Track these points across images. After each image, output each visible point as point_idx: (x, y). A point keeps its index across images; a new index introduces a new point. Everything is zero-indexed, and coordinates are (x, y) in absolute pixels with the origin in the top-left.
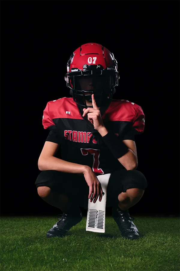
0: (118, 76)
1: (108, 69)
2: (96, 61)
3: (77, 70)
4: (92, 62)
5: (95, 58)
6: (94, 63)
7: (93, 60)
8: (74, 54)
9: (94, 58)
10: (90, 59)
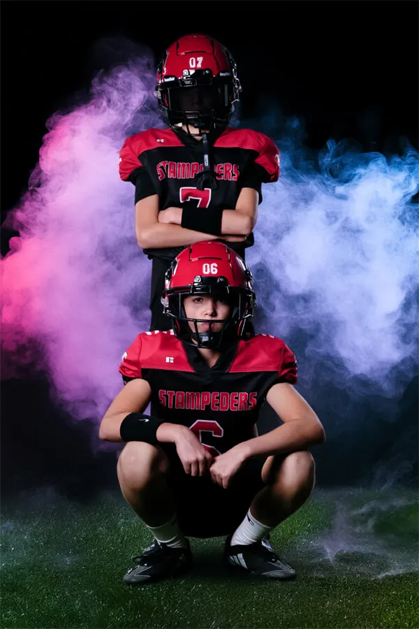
0: (238, 86)
1: (221, 74)
2: (202, 64)
3: (173, 79)
4: (196, 65)
5: (200, 59)
6: (199, 66)
7: (197, 62)
8: (168, 54)
9: (198, 59)
10: (192, 60)
